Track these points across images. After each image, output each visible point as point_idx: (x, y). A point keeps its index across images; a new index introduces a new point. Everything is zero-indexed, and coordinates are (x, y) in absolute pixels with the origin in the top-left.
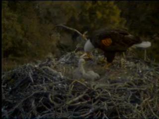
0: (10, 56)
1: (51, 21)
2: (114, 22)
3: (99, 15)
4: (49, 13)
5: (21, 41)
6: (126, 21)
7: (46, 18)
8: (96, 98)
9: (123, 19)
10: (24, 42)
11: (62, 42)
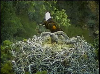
0: (17, 37)
1: (35, 20)
2: (65, 21)
3: (58, 18)
4: (34, 17)
5: (21, 30)
6: (70, 21)
7: (33, 19)
8: (57, 56)
9: (68, 20)
10: (22, 31)
11: (40, 30)
